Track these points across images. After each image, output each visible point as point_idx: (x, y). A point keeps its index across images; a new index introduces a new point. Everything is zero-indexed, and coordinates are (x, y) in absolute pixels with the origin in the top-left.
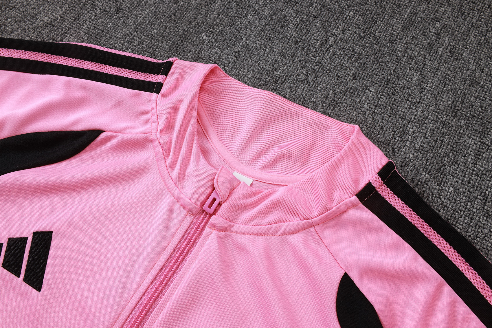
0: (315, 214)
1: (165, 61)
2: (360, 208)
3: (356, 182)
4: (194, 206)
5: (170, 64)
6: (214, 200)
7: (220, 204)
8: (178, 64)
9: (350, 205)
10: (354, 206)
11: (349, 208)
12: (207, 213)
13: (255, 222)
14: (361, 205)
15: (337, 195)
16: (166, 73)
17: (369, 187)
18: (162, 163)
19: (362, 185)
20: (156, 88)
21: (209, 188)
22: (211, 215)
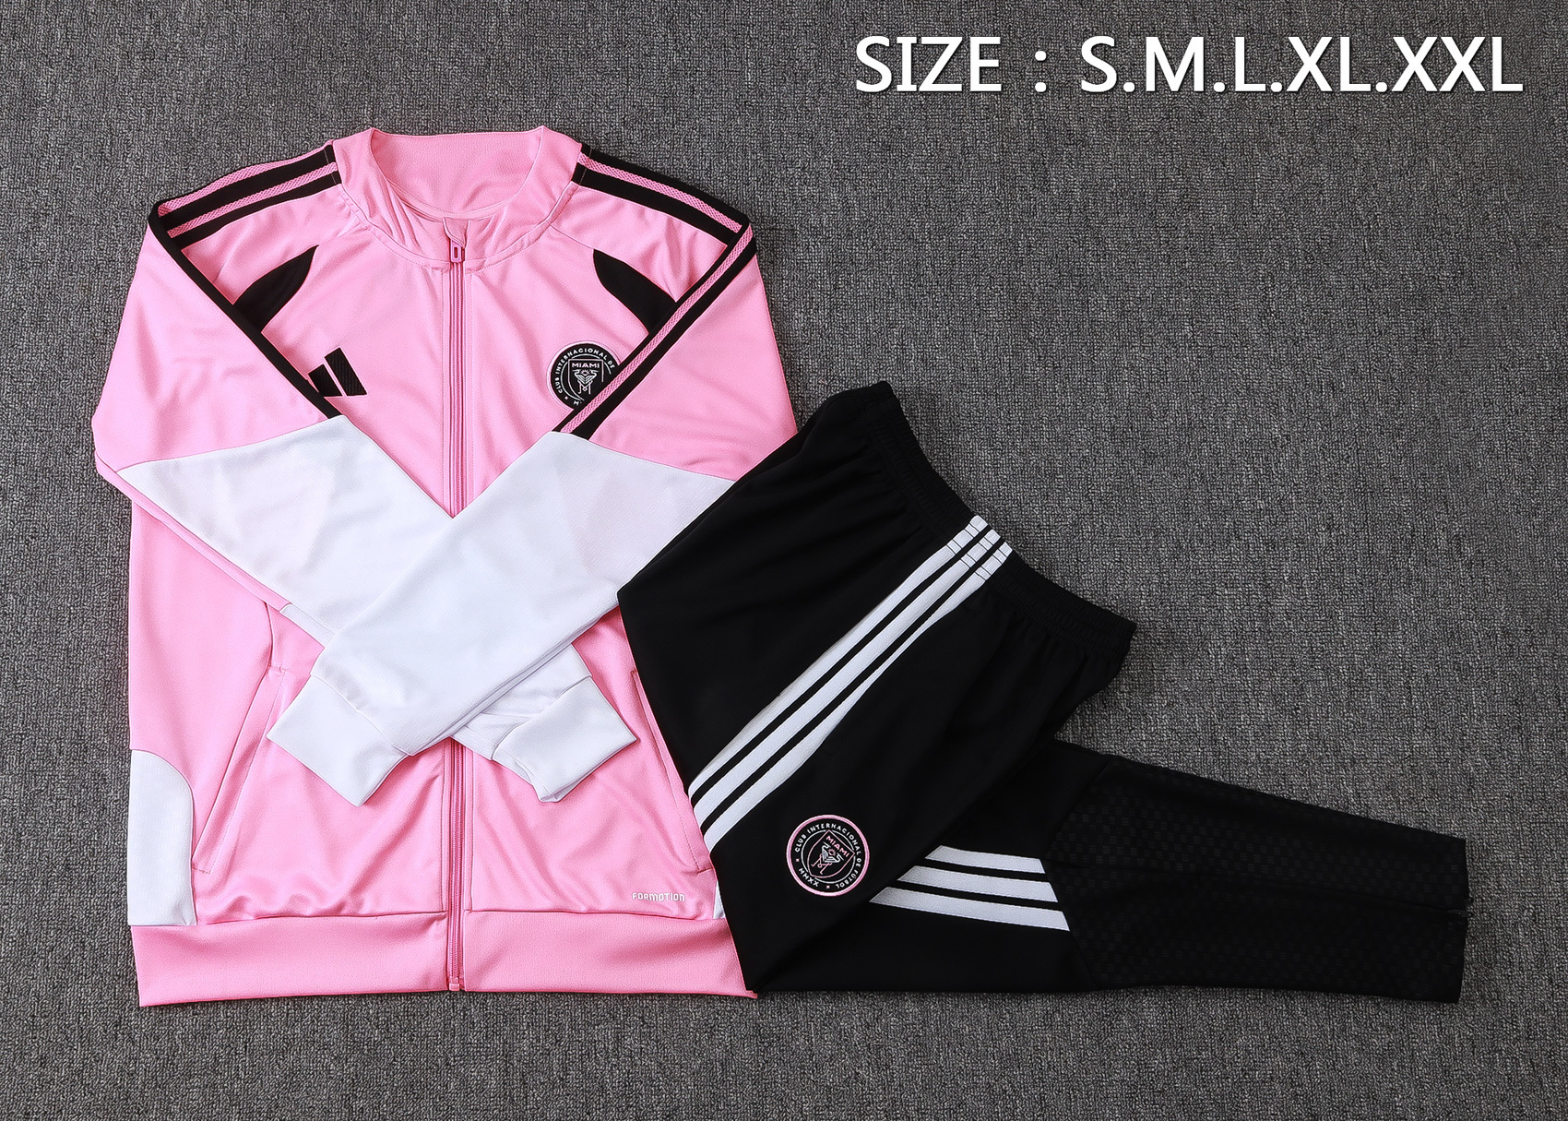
0: (546, 213)
1: (322, 148)
2: (580, 190)
3: (566, 169)
4: (443, 264)
5: (330, 148)
6: (456, 249)
7: (463, 250)
8: (337, 145)
9: (570, 192)
10: (574, 191)
11: (571, 195)
12: (457, 264)
13: (499, 249)
14: (580, 187)
15: (555, 191)
16: (333, 160)
17: (579, 167)
18: (390, 243)
19: (573, 170)
20: (334, 179)
21: (445, 242)
22: (462, 263)
